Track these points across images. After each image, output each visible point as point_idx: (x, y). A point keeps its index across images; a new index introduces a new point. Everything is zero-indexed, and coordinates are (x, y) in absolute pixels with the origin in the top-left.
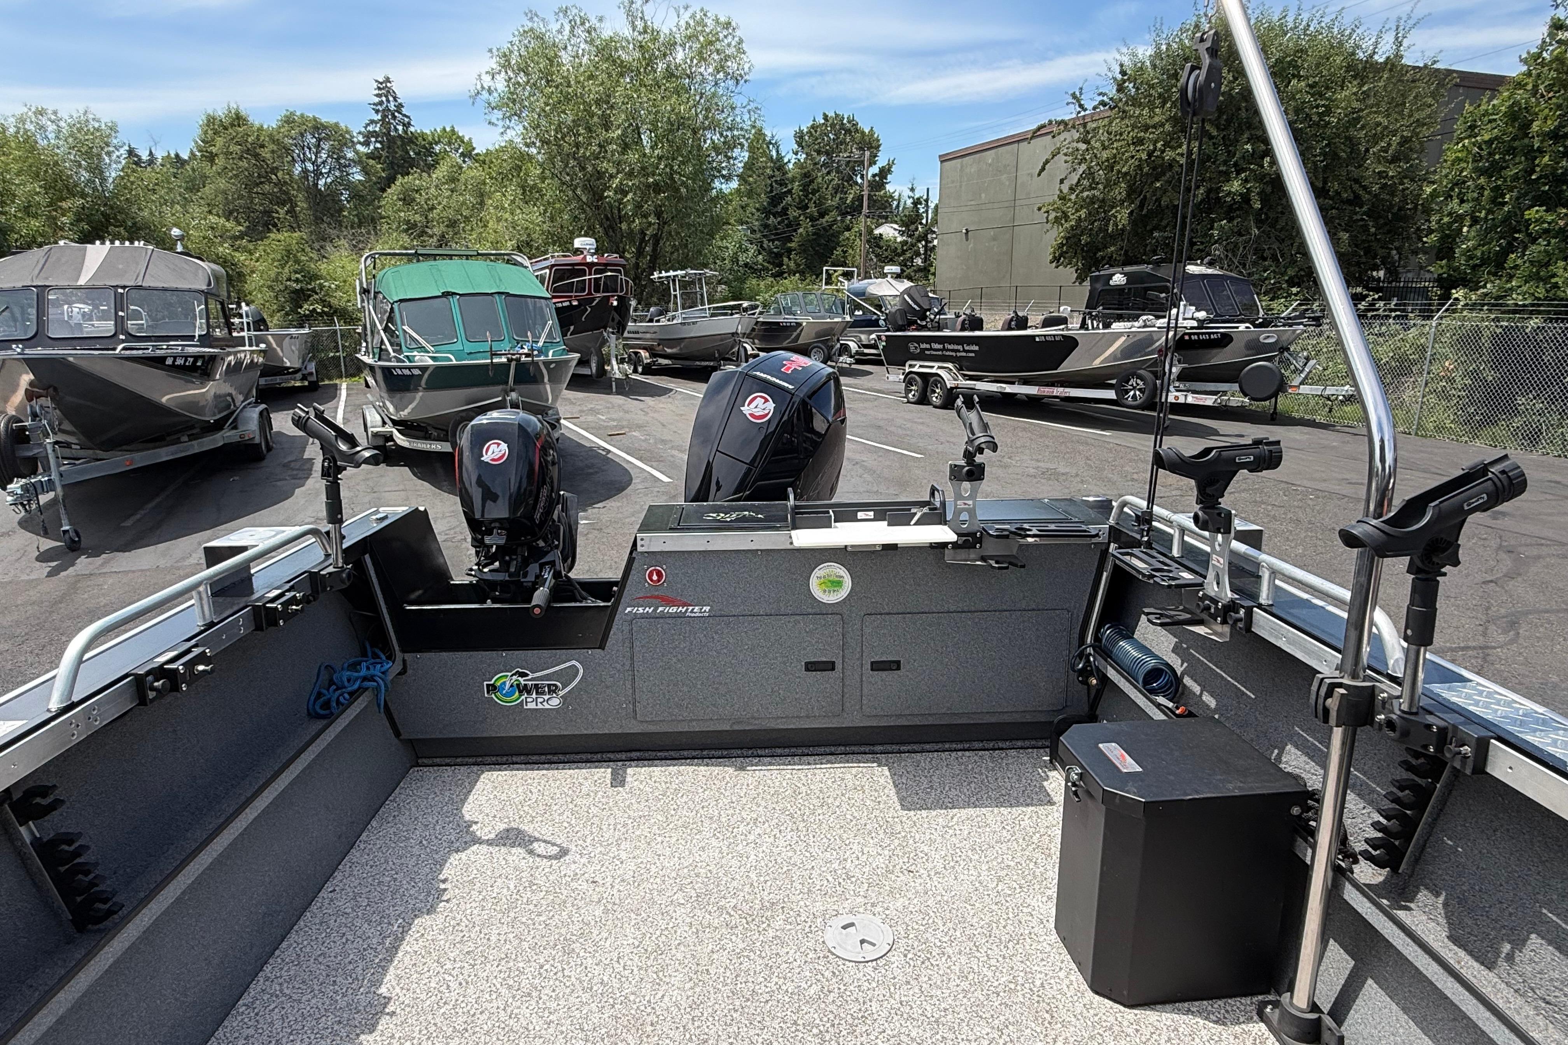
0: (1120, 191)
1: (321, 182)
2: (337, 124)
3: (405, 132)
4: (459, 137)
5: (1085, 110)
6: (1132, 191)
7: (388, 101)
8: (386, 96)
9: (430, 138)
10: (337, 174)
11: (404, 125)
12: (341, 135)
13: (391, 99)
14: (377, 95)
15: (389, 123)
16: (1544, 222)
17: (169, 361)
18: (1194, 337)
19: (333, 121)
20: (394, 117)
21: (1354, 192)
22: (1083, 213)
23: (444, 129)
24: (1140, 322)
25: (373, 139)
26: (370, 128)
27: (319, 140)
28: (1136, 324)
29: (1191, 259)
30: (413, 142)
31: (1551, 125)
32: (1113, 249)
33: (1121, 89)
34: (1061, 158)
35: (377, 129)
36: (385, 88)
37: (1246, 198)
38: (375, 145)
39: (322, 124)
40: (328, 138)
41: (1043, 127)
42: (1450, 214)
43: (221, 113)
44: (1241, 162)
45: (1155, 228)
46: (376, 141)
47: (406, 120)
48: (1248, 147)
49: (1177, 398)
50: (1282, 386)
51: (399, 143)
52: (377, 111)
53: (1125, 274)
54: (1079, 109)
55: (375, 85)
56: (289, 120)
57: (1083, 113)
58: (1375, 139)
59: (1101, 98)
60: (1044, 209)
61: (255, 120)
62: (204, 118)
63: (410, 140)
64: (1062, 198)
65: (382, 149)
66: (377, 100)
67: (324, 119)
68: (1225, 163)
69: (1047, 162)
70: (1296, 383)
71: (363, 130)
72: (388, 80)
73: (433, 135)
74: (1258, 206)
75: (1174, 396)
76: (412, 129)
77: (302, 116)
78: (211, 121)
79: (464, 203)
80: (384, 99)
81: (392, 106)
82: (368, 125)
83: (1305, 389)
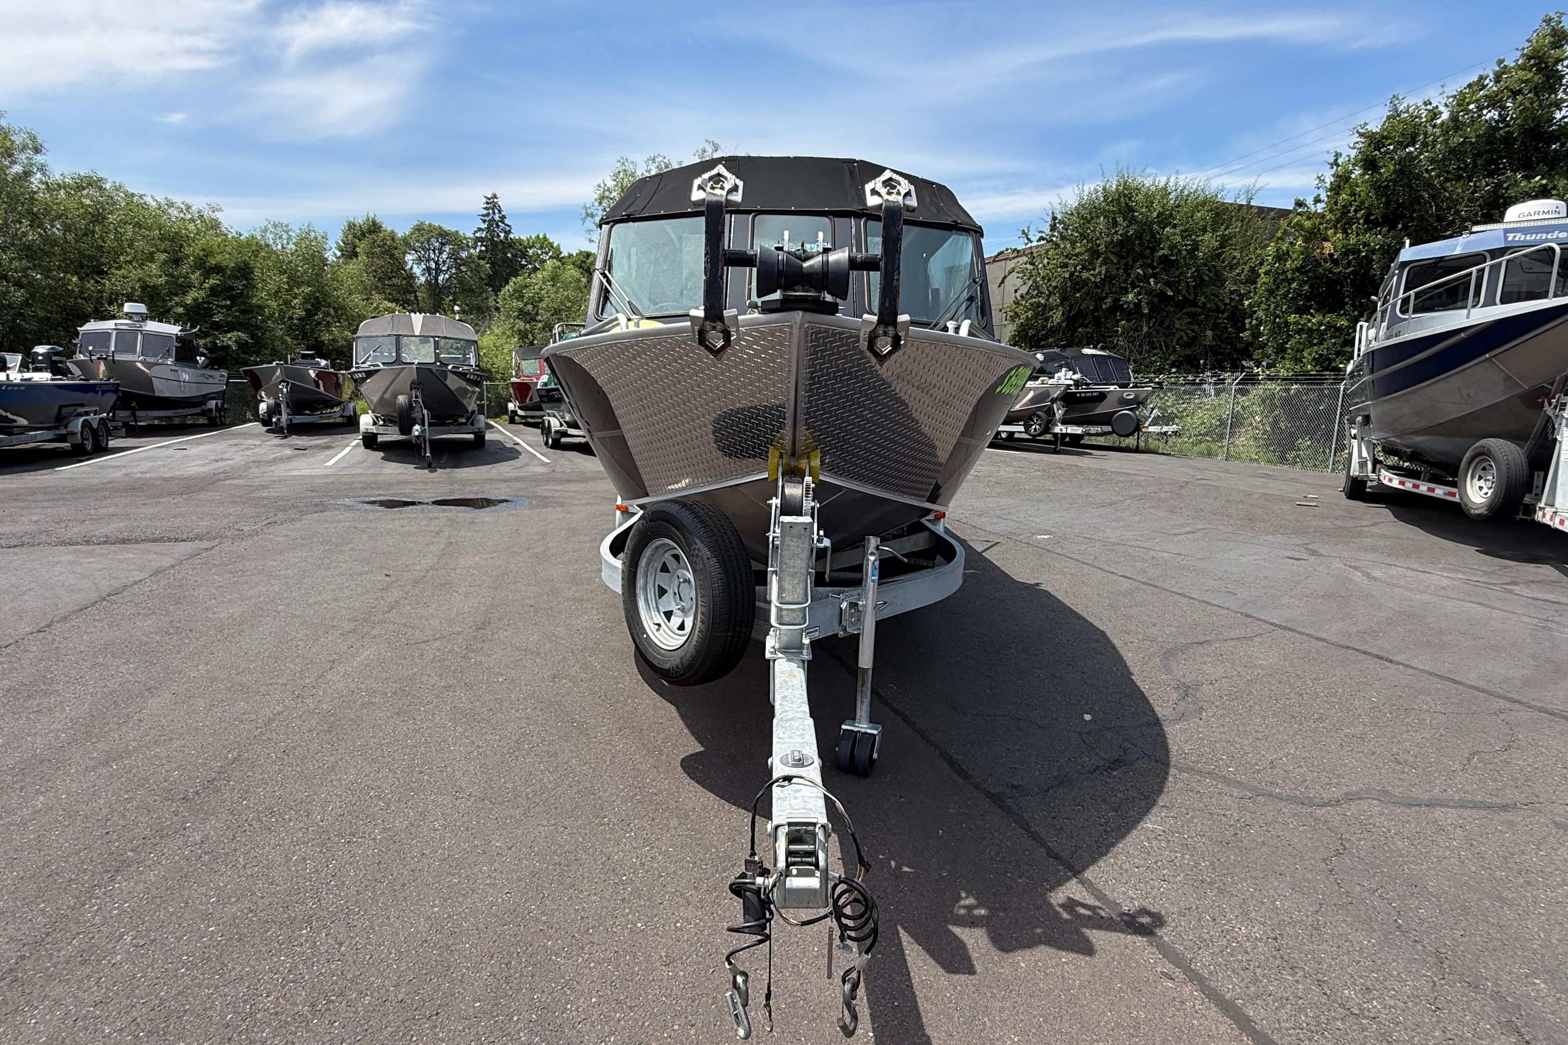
0: (1055, 300)
1: (441, 278)
2: (457, 232)
3: (506, 238)
4: (550, 243)
5: (1031, 242)
6: (1063, 299)
7: (494, 213)
8: (493, 209)
9: (526, 243)
10: (454, 271)
11: (505, 232)
12: (460, 241)
13: (496, 211)
14: (485, 208)
15: (493, 230)
16: (1299, 324)
17: (468, 376)
18: (1083, 395)
19: (453, 229)
20: (498, 226)
21: (1215, 304)
22: (1030, 314)
23: (538, 236)
24: (1039, 381)
25: (479, 244)
26: (478, 235)
27: (442, 244)
28: (1037, 382)
29: (1087, 345)
30: (511, 246)
31: (1297, 263)
32: (1052, 340)
33: (1053, 228)
34: (1015, 274)
35: (483, 235)
36: (492, 204)
37: (1138, 305)
38: (480, 248)
39: (445, 232)
40: (449, 242)
41: (1002, 252)
42: (1257, 319)
43: (360, 221)
44: (1136, 281)
45: (1080, 326)
46: (482, 245)
47: (508, 228)
48: (1140, 271)
49: (1061, 430)
50: (1138, 428)
51: (500, 247)
52: (484, 221)
53: (1043, 354)
54: (1026, 241)
55: (485, 200)
56: (419, 229)
57: (1029, 245)
58: (1232, 267)
59: (1040, 234)
60: (1003, 311)
61: (387, 226)
62: (346, 224)
63: (510, 244)
64: (1017, 303)
65: (486, 251)
66: (485, 212)
67: (446, 227)
68: (1125, 281)
69: (1005, 277)
70: (1146, 425)
71: (472, 236)
72: (495, 196)
73: (528, 240)
74: (1146, 311)
75: (1059, 429)
76: (512, 236)
77: (430, 225)
78: (351, 226)
79: (567, 297)
80: (491, 211)
81: (497, 218)
82: (476, 232)
83: (1152, 429)
